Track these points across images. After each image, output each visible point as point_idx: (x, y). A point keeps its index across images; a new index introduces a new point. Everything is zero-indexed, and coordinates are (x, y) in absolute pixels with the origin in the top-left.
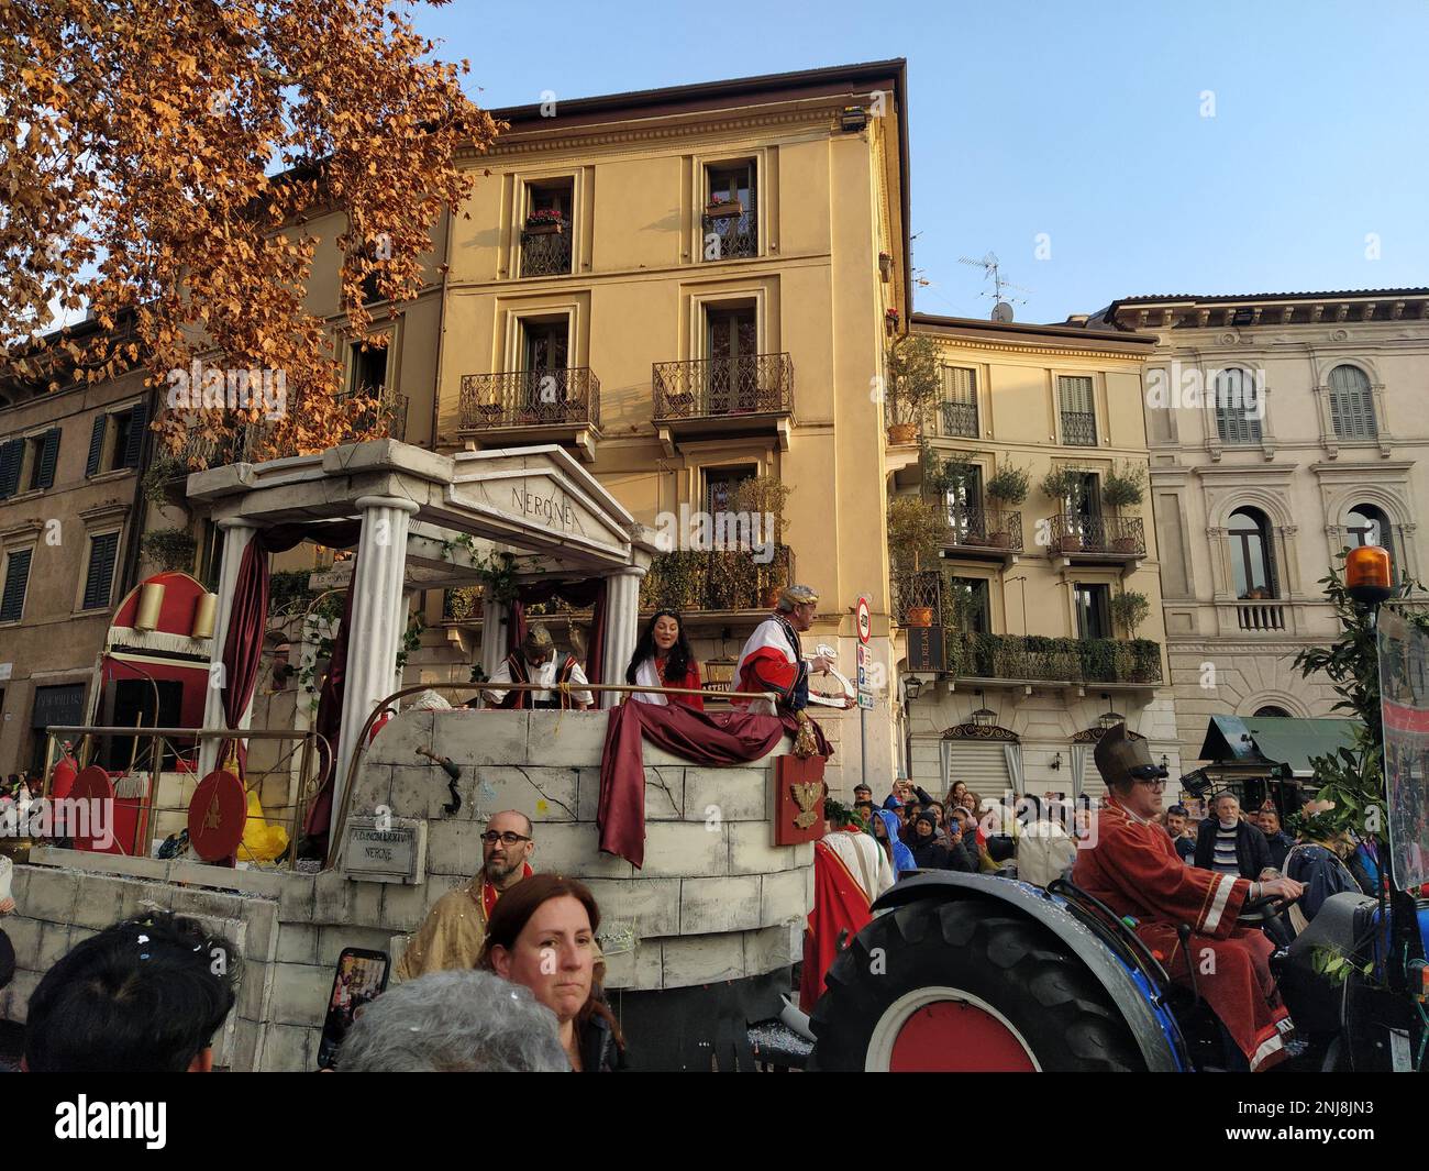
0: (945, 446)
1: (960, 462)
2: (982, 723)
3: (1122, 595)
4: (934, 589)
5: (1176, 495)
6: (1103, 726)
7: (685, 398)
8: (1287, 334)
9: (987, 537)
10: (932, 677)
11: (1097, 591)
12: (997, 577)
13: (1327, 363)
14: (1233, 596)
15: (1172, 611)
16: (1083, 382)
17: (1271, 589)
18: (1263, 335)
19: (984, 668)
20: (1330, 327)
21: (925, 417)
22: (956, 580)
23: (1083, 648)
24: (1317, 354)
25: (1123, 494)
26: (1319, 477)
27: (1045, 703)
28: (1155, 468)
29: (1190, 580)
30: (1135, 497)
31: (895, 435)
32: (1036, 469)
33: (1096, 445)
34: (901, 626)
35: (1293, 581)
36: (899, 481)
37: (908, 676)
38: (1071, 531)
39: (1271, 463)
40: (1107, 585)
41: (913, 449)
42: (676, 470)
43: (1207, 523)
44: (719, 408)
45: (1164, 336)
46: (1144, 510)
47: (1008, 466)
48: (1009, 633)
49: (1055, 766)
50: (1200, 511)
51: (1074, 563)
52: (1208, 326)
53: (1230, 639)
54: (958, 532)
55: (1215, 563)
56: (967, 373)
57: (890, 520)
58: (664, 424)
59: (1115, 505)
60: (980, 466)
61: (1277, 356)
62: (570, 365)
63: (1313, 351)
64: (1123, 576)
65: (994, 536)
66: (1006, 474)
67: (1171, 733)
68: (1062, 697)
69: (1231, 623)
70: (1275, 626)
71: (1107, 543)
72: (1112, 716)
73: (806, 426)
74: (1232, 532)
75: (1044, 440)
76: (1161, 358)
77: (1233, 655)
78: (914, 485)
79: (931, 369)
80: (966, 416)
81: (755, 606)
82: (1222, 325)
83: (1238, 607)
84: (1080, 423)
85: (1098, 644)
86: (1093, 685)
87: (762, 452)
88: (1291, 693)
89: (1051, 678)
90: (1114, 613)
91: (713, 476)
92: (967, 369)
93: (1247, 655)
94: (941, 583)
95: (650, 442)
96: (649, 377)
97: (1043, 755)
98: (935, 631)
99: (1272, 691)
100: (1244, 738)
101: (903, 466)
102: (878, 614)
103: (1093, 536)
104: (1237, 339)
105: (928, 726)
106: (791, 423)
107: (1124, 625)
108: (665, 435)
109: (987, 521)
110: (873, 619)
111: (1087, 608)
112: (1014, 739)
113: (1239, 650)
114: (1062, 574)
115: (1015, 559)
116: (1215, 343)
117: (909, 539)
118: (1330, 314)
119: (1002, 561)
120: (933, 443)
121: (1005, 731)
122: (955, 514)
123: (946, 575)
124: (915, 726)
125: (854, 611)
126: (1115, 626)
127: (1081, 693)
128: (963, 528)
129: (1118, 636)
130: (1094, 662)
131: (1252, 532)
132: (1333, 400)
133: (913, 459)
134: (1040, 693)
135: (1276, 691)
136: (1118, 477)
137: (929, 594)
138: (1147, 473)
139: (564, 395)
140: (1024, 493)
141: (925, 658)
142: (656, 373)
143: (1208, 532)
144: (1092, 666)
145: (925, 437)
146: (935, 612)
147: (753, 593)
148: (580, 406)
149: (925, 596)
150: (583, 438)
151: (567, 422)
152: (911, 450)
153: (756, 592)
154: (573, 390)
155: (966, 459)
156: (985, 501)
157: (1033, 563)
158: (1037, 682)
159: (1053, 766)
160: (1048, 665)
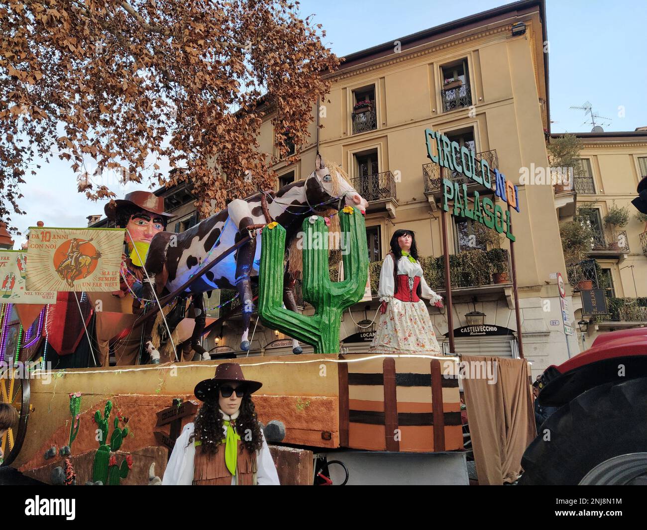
1: (587, 207)
4: (592, 270)
9: (607, 246)
12: (615, 267)
19: (614, 316)
36: (562, 213)
47: (615, 207)
48: (626, 296)
56: (585, 161)
58: (430, 194)
60: (598, 209)
62: (379, 171)
65: (611, 245)
66: (614, 211)
78: (569, 216)
80: (587, 183)
95: (423, 205)
96: (421, 173)
108: (431, 199)
109: (606, 238)
115: (626, 256)
119: (618, 258)
139: (378, 186)
140: (626, 220)
142: (424, 169)
147: (489, 276)
148: (386, 191)
149: (588, 274)
150: (389, 206)
151: (381, 199)
152: (569, 196)
153: (491, 276)
154: (382, 184)
155: (590, 205)
156: (604, 226)
157: (635, 258)
158: (646, 322)
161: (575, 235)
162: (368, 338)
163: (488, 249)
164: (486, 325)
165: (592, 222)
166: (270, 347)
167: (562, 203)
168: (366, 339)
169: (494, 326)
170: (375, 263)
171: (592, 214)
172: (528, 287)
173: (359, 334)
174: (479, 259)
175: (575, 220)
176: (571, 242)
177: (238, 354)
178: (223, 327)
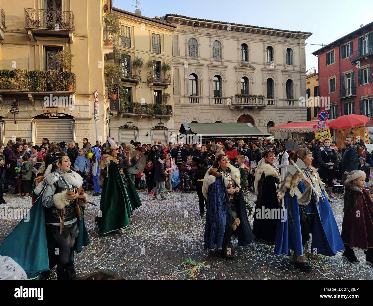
0: (122, 49)
1: (125, 54)
2: (129, 125)
3: (165, 94)
5: (178, 69)
6: (159, 126)
7: (37, 22)
8: (205, 30)
9: (132, 76)
10: (116, 113)
11: (159, 92)
12: (134, 87)
13: (213, 39)
14: (189, 95)
15: (176, 98)
16: (158, 36)
17: (197, 94)
18: (200, 30)
19: (130, 111)
20: (215, 30)
21: (115, 39)
22: (124, 87)
23: (155, 106)
24: (211, 37)
25: (166, 68)
26: (209, 67)
27: (145, 120)
28: (174, 62)
29: (180, 91)
30: (169, 69)
31: (107, 43)
32: (146, 59)
33: (161, 54)
34: (108, 99)
35: (201, 92)
37: (110, 112)
38: (154, 76)
39: (199, 63)
40: (162, 91)
41: (112, 48)
42: (34, 45)
43: (185, 77)
44: (50, 27)
45: (179, 26)
46: (170, 72)
47: (138, 57)
48: (137, 102)
49: (147, 135)
50: (183, 74)
51: (154, 85)
52: (188, 25)
53: (187, 105)
54: (125, 74)
55: (186, 87)
56: (128, 28)
57: (105, 68)
59: (164, 70)
60: (131, 56)
61: (203, 36)
63: (211, 36)
64: (165, 89)
65: (134, 76)
66: (138, 59)
67: (173, 127)
68: (149, 118)
69: (188, 101)
70: (197, 103)
71: (162, 80)
72: (161, 123)
73: (78, 36)
74: (190, 80)
75: (148, 50)
76: (177, 32)
77: (188, 109)
78: (112, 59)
79: (117, 25)
80: (127, 41)
81: (63, 91)
82: (191, 26)
83: (190, 98)
84: (157, 47)
85: (158, 106)
86: (157, 116)
87: (64, 42)
88: (199, 118)
89: (147, 114)
90: (163, 98)
92: (128, 27)
93: (191, 109)
94: (119, 87)
97: (144, 133)
98: (117, 100)
99: (195, 117)
100: (188, 128)
101: (108, 53)
102: (101, 95)
103: (159, 78)
104: (194, 30)
105: (115, 126)
106: (74, 34)
107: (165, 101)
108: (30, 33)
109: (132, 72)
110: (99, 96)
111: (157, 97)
112: (137, 129)
113: (189, 108)
114: (151, 87)
115: (139, 83)
116: (190, 30)
117: (111, 74)
118: (215, 27)
119: (136, 83)
120: (118, 48)
121: (135, 127)
122: (124, 69)
123: (121, 86)
124: (112, 126)
125: (94, 94)
126: (163, 101)
127: (154, 118)
128: (126, 73)
129: (163, 104)
130: (157, 110)
131: (194, 80)
132: (214, 49)
133: (112, 51)
134: (144, 117)
135: (196, 117)
136: (165, 63)
137: (116, 90)
138: (172, 63)
140: (142, 65)
141: (114, 107)
142: (26, 11)
143: (185, 79)
144: (157, 111)
145: (116, 46)
146: (117, 95)
147: (62, 86)
155: (127, 54)
156: (132, 66)
157: (144, 84)
158: (143, 115)
159: (146, 135)
160: (146, 110)
167: (107, 51)
172: (84, 95)
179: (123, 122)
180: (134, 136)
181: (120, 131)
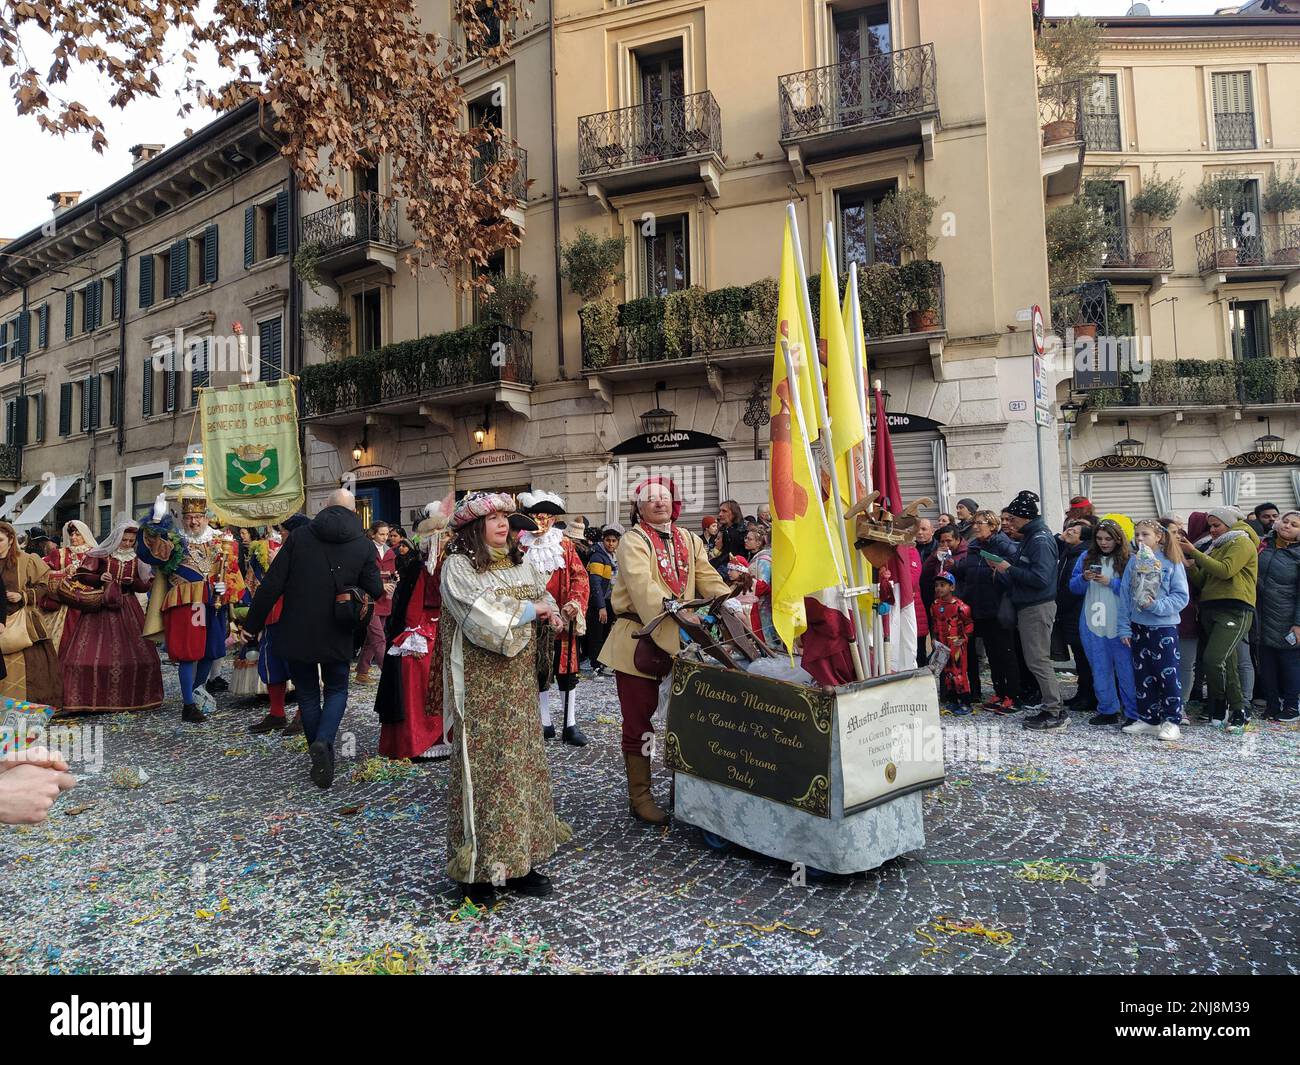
1: (1101, 179)
2: (1127, 453)
3: (1283, 310)
4: (1100, 302)
6: (1261, 447)
7: (815, 112)
9: (1133, 258)
11: (1255, 308)
12: (1142, 300)
16: (1241, 77)
23: (1238, 368)
25: (1286, 200)
27: (1194, 430)
31: (1051, 133)
33: (1255, 148)
36: (1055, 186)
38: (1224, 245)
40: (1266, 301)
41: (1073, 147)
42: (808, 195)
47: (1156, 178)
48: (1157, 358)
49: (1206, 493)
51: (1232, 279)
56: (1107, 80)
58: (793, 143)
59: (1277, 213)
60: (1122, 183)
62: (687, 92)
64: (1284, 289)
65: (1139, 257)
66: (1153, 188)
68: (1215, 422)
71: (1267, 254)
72: (1270, 438)
73: (952, 129)
75: (1196, 146)
80: (1107, 128)
84: (1237, 124)
85: (1256, 364)
86: (1250, 407)
87: (903, 164)
89: (1205, 402)
90: (1273, 331)
91: (847, 198)
92: (1108, 75)
94: (1107, 294)
95: (777, 168)
96: (774, 96)
97: (1193, 482)
103: (1251, 248)
107: (1285, 342)
108: (794, 155)
109: (1131, 243)
112: (1161, 468)
114: (1216, 293)
115: (1165, 280)
119: (1149, 283)
121: (1151, 460)
126: (1274, 343)
127: (1237, 416)
128: (1104, 252)
129: (1278, 353)
130: (1250, 382)
134: (1191, 420)
136: (1281, 181)
137: (1095, 308)
139: (683, 126)
140: (1174, 207)
142: (782, 87)
144: (1250, 387)
147: (901, 317)
148: (701, 136)
149: (1090, 310)
150: (708, 171)
151: (689, 155)
152: (1070, 149)
153: (905, 316)
154: (692, 119)
155: (1108, 175)
156: (1129, 219)
157: (1182, 282)
158: (1190, 407)
159: (1204, 493)
160: (1201, 389)
161: (1074, 233)
162: (662, 444)
163: (904, 262)
164: (889, 415)
165: (1108, 209)
166: (466, 465)
167: (1055, 164)
168: (657, 447)
169: (904, 415)
170: (677, 293)
171: (1108, 193)
172: (975, 338)
173: (645, 436)
174: (885, 282)
175: (1077, 202)
176: (1065, 247)
177: (402, 481)
178: (366, 428)
179: (1100, 444)
180: (1148, 499)
181: (1087, 482)
